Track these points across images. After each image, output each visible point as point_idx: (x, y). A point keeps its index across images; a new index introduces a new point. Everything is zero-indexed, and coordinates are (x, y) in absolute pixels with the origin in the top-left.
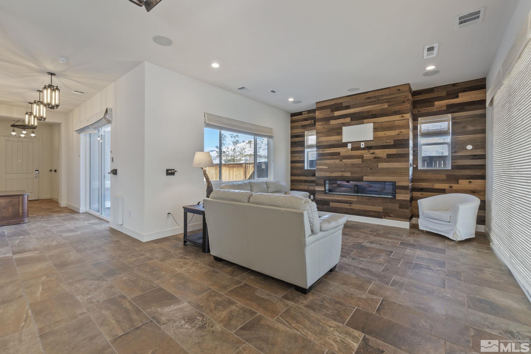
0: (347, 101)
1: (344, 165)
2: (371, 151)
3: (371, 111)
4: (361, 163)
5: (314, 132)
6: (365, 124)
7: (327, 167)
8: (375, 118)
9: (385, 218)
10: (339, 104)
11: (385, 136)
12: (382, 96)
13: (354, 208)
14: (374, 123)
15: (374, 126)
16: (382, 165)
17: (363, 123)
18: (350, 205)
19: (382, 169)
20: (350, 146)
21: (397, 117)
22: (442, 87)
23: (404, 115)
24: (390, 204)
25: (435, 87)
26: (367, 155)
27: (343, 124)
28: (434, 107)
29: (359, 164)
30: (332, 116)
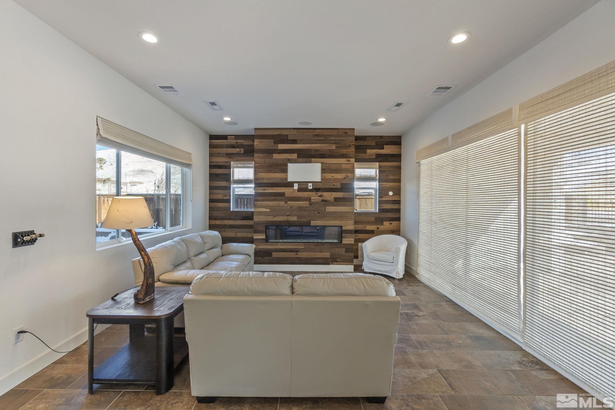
0: (293, 133)
1: (289, 207)
2: (319, 194)
3: (319, 150)
4: (308, 206)
5: (252, 164)
6: (312, 164)
7: (269, 210)
8: (323, 158)
9: (332, 264)
10: (283, 135)
11: (333, 179)
12: (330, 136)
13: (301, 257)
14: (322, 163)
15: (322, 167)
16: (330, 209)
17: (310, 162)
18: (296, 254)
19: (330, 213)
20: (296, 187)
21: (343, 161)
22: (372, 137)
23: (350, 159)
24: (337, 249)
25: (367, 136)
26: (315, 197)
27: (289, 160)
28: (367, 154)
29: (306, 207)
30: (276, 148)
